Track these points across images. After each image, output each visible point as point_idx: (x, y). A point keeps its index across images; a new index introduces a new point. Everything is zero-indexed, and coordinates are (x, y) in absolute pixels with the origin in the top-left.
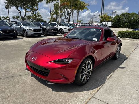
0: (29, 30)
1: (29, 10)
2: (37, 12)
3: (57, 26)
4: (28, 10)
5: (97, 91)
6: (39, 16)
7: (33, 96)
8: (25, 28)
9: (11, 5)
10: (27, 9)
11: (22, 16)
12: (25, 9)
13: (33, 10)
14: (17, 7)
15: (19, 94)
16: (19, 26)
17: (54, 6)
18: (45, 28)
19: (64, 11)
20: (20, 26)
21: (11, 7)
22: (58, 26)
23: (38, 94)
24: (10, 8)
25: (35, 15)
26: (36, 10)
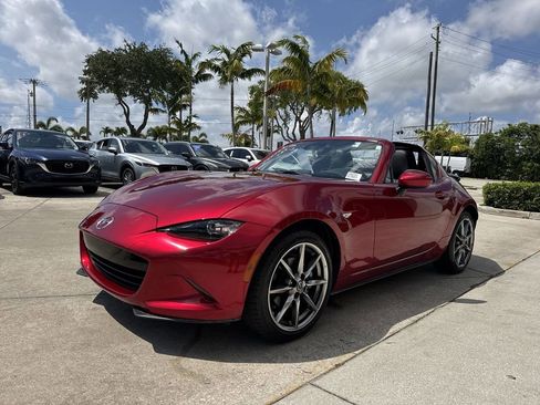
0: (146, 165)
1: (160, 106)
3: (250, 160)
4: (155, 106)
5: (337, 366)
6: (191, 126)
7: (73, 358)
8: (132, 158)
9: (101, 89)
10: (153, 102)
11: (132, 127)
12: (147, 102)
13: (174, 107)
14: (120, 96)
15: (24, 348)
16: (111, 151)
17: (251, 93)
18: (205, 163)
19: (286, 112)
20: (116, 153)
21: (99, 95)
22: (252, 159)
23: (95, 355)
24: (95, 97)
25: (179, 123)
26: (185, 106)
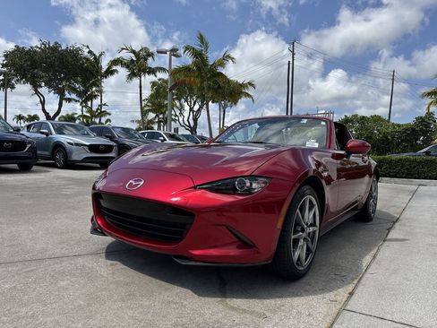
0: (77, 144)
1: (74, 96)
2: (96, 102)
3: (162, 141)
4: (67, 96)
5: (351, 294)
6: (102, 114)
7: (129, 308)
8: (64, 139)
9: (18, 80)
10: (66, 93)
12: (61, 93)
13: (86, 97)
14: (36, 87)
15: (76, 304)
16: (43, 133)
18: (127, 143)
19: (181, 104)
20: (47, 135)
21: (16, 86)
22: (165, 140)
23: (147, 303)
24: (13, 87)
25: (90, 110)
26: (95, 97)
